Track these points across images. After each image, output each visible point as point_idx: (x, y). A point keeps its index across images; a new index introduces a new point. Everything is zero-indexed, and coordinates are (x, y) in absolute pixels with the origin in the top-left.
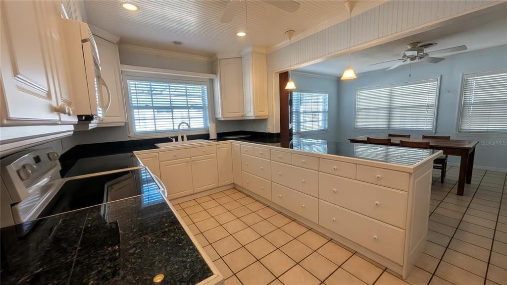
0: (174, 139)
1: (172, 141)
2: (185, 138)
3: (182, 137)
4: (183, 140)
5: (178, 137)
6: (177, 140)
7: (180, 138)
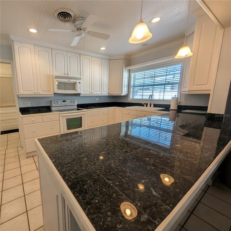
0: (145, 105)
1: (144, 106)
2: (152, 105)
3: (151, 105)
4: (150, 106)
5: (147, 104)
6: (147, 106)
7: (149, 105)
